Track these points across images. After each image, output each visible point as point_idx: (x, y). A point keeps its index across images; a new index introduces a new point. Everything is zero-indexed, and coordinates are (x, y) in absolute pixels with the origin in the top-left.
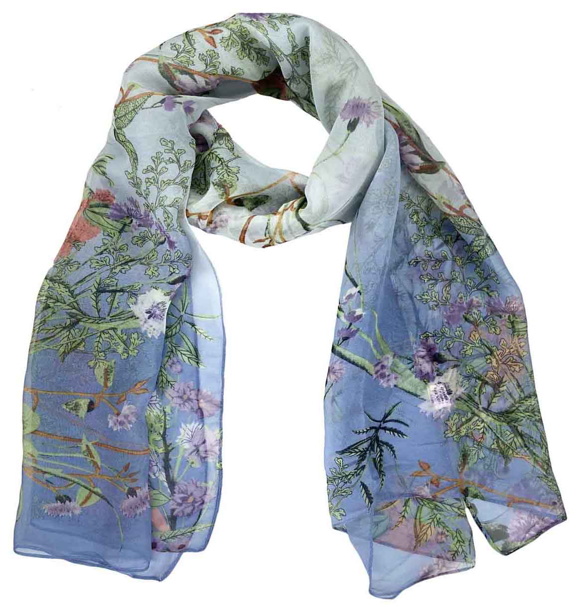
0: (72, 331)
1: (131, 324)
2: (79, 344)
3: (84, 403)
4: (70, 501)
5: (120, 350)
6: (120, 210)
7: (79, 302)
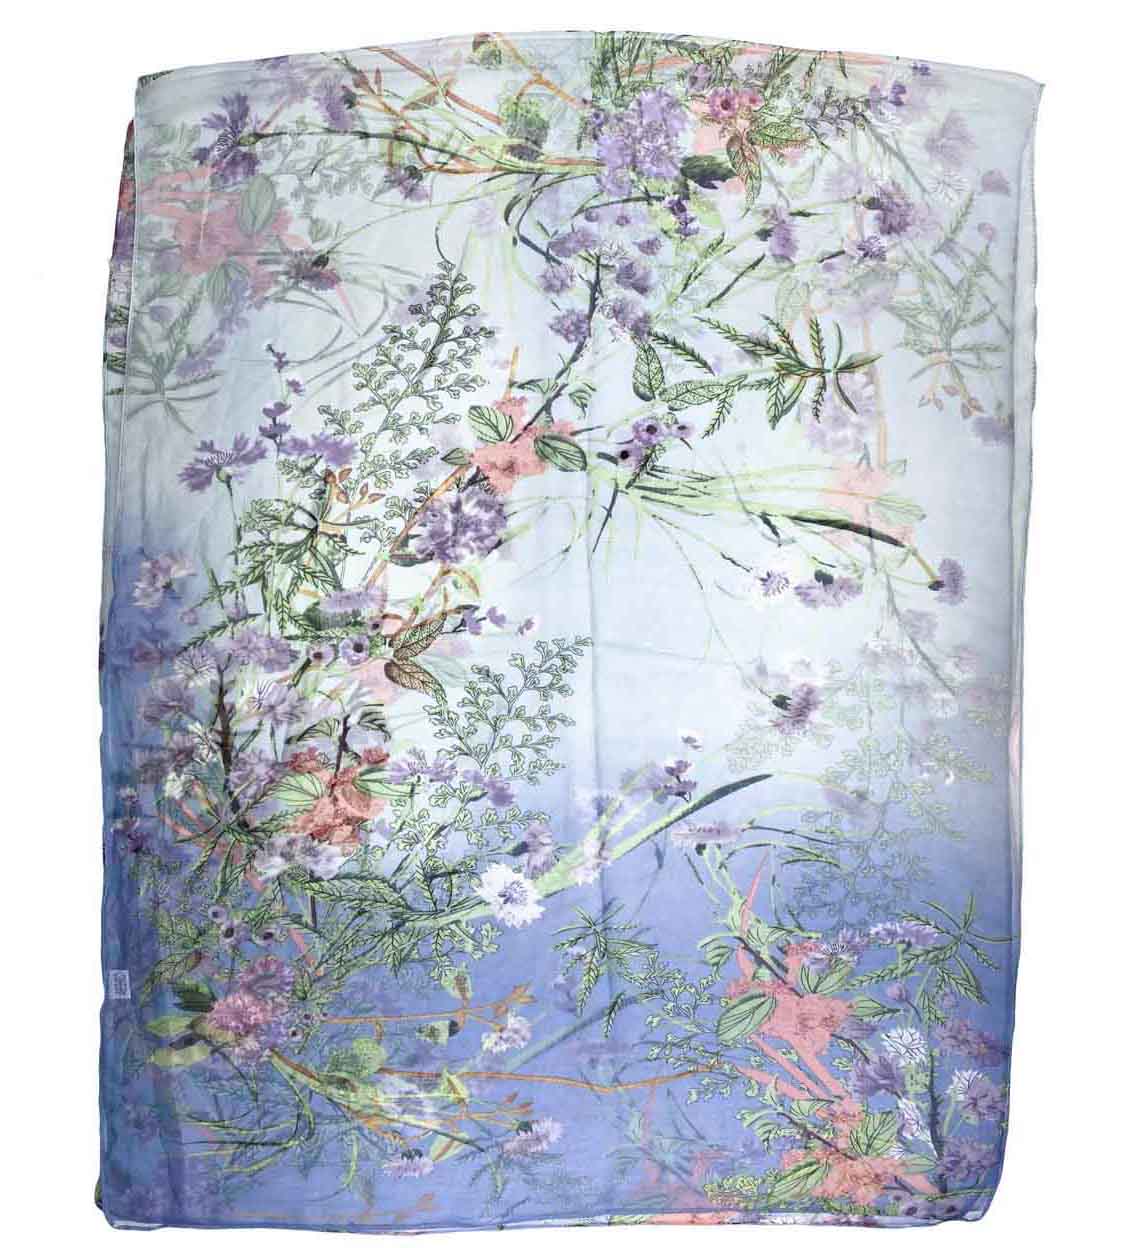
0: (396, 937)
1: (479, 912)
2: (410, 951)
3: (442, 1026)
4: (421, 1156)
5: (469, 946)
6: (400, 769)
7: (405, 896)
